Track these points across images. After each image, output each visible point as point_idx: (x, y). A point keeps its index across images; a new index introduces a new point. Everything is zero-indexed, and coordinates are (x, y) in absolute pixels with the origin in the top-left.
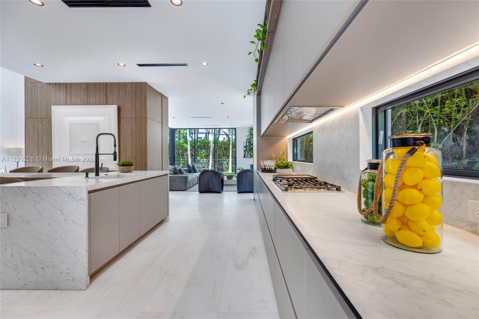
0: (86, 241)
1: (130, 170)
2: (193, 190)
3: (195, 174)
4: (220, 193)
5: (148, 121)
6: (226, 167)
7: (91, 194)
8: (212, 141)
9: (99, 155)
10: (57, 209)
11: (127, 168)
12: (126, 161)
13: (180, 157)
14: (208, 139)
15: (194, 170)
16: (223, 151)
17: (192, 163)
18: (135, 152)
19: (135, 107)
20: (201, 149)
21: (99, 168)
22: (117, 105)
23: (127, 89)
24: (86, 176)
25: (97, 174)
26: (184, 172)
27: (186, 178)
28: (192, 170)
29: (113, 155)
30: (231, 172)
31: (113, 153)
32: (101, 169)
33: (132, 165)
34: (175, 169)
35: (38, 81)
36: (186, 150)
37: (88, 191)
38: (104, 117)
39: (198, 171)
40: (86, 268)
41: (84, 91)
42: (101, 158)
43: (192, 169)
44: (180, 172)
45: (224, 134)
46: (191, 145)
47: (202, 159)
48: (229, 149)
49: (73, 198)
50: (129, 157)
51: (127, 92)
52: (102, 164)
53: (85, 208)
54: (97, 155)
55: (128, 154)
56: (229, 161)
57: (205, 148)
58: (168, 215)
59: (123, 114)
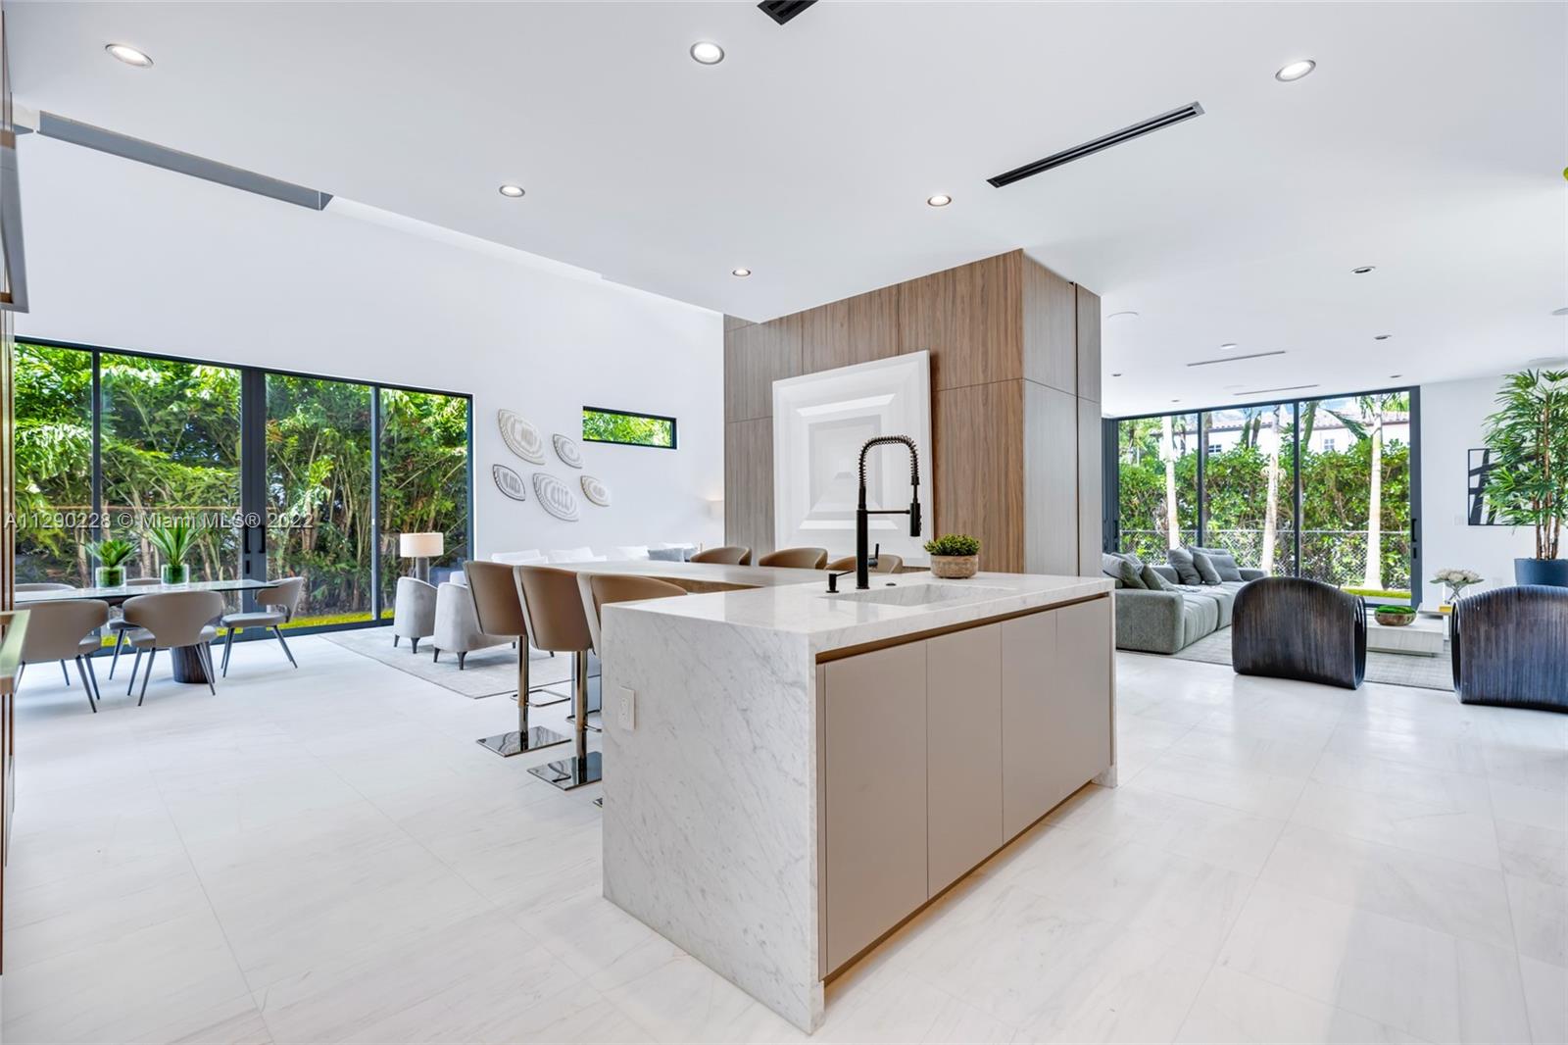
0: (811, 846)
1: (967, 569)
2: (1200, 657)
3: (1205, 589)
4: (1351, 687)
5: (1029, 389)
6: (1347, 565)
7: (827, 664)
8: (1275, 454)
9: (869, 515)
10: (735, 702)
11: (957, 564)
12: (954, 538)
13: (1136, 519)
14: (1257, 448)
15: (1199, 572)
16: (1332, 499)
17: (1184, 543)
18: (985, 506)
19: (985, 344)
20: (1220, 491)
21: (869, 561)
22: (929, 349)
23: (958, 288)
24: (828, 589)
25: (863, 583)
26: (1161, 579)
27: (1172, 604)
28: (1193, 573)
29: (909, 516)
30: (1379, 587)
31: (909, 508)
32: (875, 565)
33: (974, 554)
34: (1124, 566)
35: (747, 322)
36: (1161, 496)
37: (817, 655)
38: (892, 396)
39: (1219, 579)
40: (812, 952)
41: (842, 325)
42: (873, 523)
43: (1193, 571)
44: (1147, 579)
45: (1340, 423)
46: (1178, 477)
47: (1228, 531)
48: (1366, 486)
49: (773, 673)
50: (965, 523)
51: (958, 301)
52: (877, 546)
53: (808, 721)
54: (863, 516)
55: (960, 513)
56: (1365, 540)
57: (1242, 486)
58: (1112, 764)
59: (946, 378)
